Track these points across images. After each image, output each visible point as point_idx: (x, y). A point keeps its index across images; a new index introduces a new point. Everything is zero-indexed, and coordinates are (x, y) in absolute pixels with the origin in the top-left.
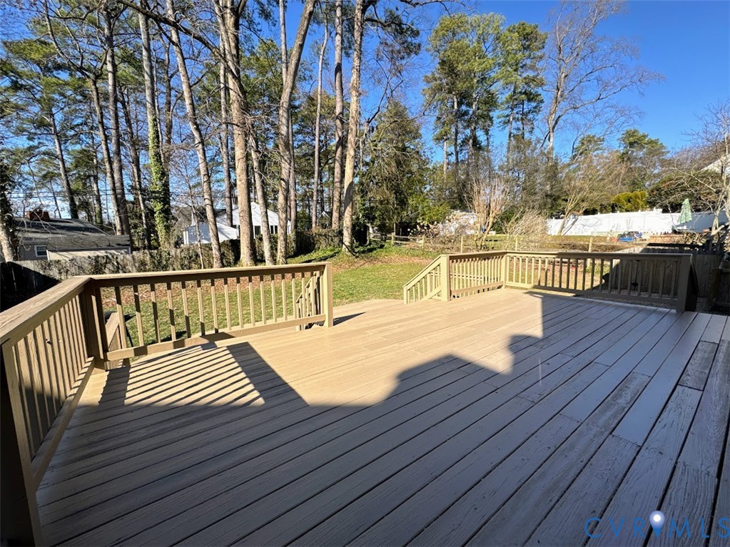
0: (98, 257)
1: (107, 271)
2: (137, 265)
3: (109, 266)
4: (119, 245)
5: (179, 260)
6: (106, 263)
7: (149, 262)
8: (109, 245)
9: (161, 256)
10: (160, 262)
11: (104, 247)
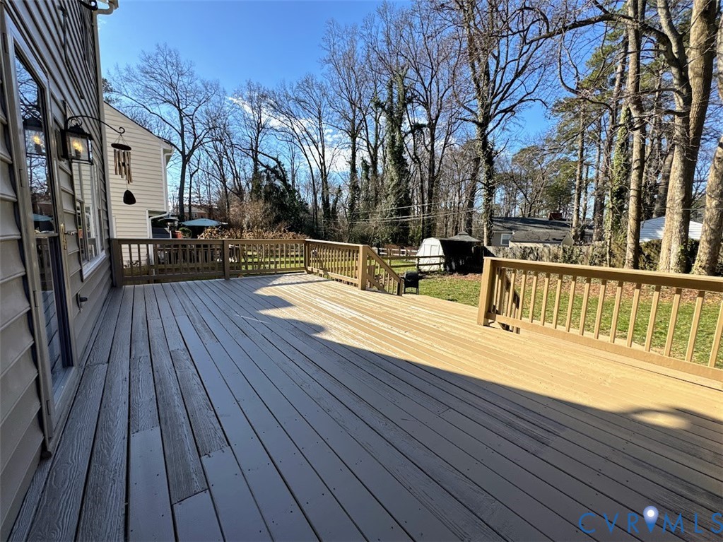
0: (526, 247)
1: (529, 259)
2: (551, 257)
3: (531, 256)
4: (554, 239)
5: (589, 258)
6: (530, 253)
7: (560, 256)
8: (547, 240)
9: (572, 252)
10: (570, 257)
11: (543, 240)
